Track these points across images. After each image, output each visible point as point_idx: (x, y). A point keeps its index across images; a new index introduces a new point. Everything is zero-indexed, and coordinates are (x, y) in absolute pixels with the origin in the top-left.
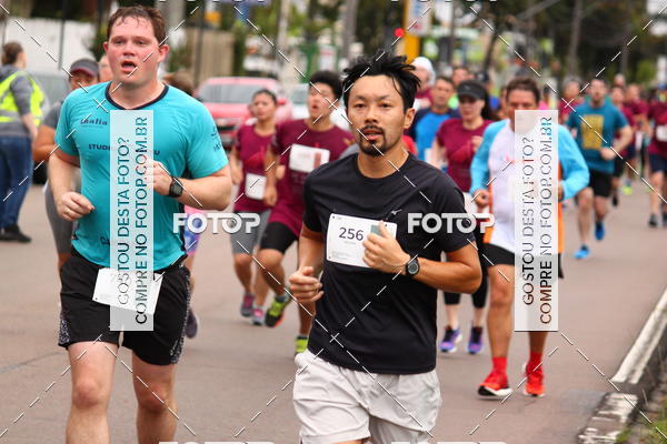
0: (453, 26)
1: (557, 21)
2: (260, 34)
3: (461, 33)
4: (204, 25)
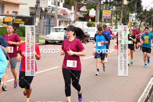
0: (135, 21)
1: (149, 20)
2: (109, 23)
3: (136, 22)
4: (102, 22)
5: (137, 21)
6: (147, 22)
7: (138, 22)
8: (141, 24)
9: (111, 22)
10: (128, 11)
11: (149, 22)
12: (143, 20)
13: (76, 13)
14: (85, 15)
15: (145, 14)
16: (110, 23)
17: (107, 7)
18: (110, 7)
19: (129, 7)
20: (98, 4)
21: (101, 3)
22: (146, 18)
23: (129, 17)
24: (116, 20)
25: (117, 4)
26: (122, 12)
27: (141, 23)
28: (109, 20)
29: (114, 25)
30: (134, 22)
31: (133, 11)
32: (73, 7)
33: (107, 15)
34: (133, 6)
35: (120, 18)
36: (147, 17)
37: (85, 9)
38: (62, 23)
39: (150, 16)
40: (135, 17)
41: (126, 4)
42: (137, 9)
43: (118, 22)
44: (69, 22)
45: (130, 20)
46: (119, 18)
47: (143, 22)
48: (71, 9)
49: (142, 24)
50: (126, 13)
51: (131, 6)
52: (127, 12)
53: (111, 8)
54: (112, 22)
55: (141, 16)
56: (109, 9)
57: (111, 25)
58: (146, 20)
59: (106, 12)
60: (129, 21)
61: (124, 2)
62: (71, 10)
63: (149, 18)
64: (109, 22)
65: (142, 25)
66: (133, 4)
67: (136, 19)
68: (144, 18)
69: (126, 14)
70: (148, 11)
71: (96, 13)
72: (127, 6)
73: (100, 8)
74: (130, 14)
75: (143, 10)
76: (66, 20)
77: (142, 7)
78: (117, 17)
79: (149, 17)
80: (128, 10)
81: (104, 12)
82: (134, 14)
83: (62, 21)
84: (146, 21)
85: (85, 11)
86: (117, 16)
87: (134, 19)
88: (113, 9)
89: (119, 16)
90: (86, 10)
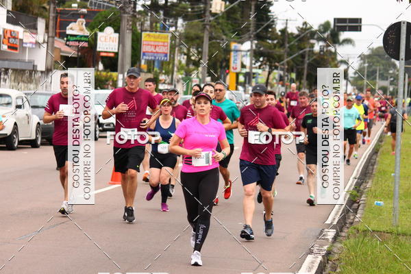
5: (256, 68)
6: (290, 70)
7: (260, 71)
8: (271, 76)
9: (170, 72)
10: (225, 35)
11: (298, 69)
12: (277, 64)
13: (53, 42)
14: (83, 48)
15: (282, 45)
16: (168, 76)
17: (157, 23)
18: (165, 21)
19: (230, 22)
20: (125, 13)
21: (137, 10)
22: (285, 56)
23: (230, 54)
24: (188, 64)
25: (190, 10)
26: (206, 40)
27: (269, 73)
28: (162, 64)
29: (182, 81)
30: (247, 70)
31: (243, 34)
32: (41, 24)
33: (157, 50)
34: (242, 17)
35: (201, 59)
36: (289, 55)
37: (82, 30)
38: (6, 77)
39: (301, 52)
40: (248, 53)
41: (218, 12)
42: (257, 27)
43: (196, 72)
44: (31, 74)
45: (232, 65)
46: (197, 59)
47: (275, 71)
48: (37, 29)
49: (275, 78)
50: (218, 41)
51: (236, 19)
52: (224, 37)
53: (172, 26)
54: (175, 73)
55: (270, 51)
56: (164, 29)
57: (171, 84)
58: (288, 63)
59: (152, 39)
60: (231, 70)
61: (213, 6)
62: (35, 31)
63: (297, 56)
64: (164, 71)
65: (275, 81)
66: (242, 12)
67: (253, 62)
68: (280, 59)
69: (219, 43)
70: (292, 34)
71: (121, 41)
72: (223, 17)
73: (134, 24)
74: (233, 45)
75: (278, 31)
76: (18, 66)
77: (273, 21)
78: (191, 54)
79: (296, 54)
80: (227, 32)
81: (147, 39)
82: (247, 46)
83: (6, 70)
84: (286, 67)
85: (81, 36)
86: (189, 50)
87: (247, 61)
88: (176, 28)
89: (196, 52)
90: (87, 33)
